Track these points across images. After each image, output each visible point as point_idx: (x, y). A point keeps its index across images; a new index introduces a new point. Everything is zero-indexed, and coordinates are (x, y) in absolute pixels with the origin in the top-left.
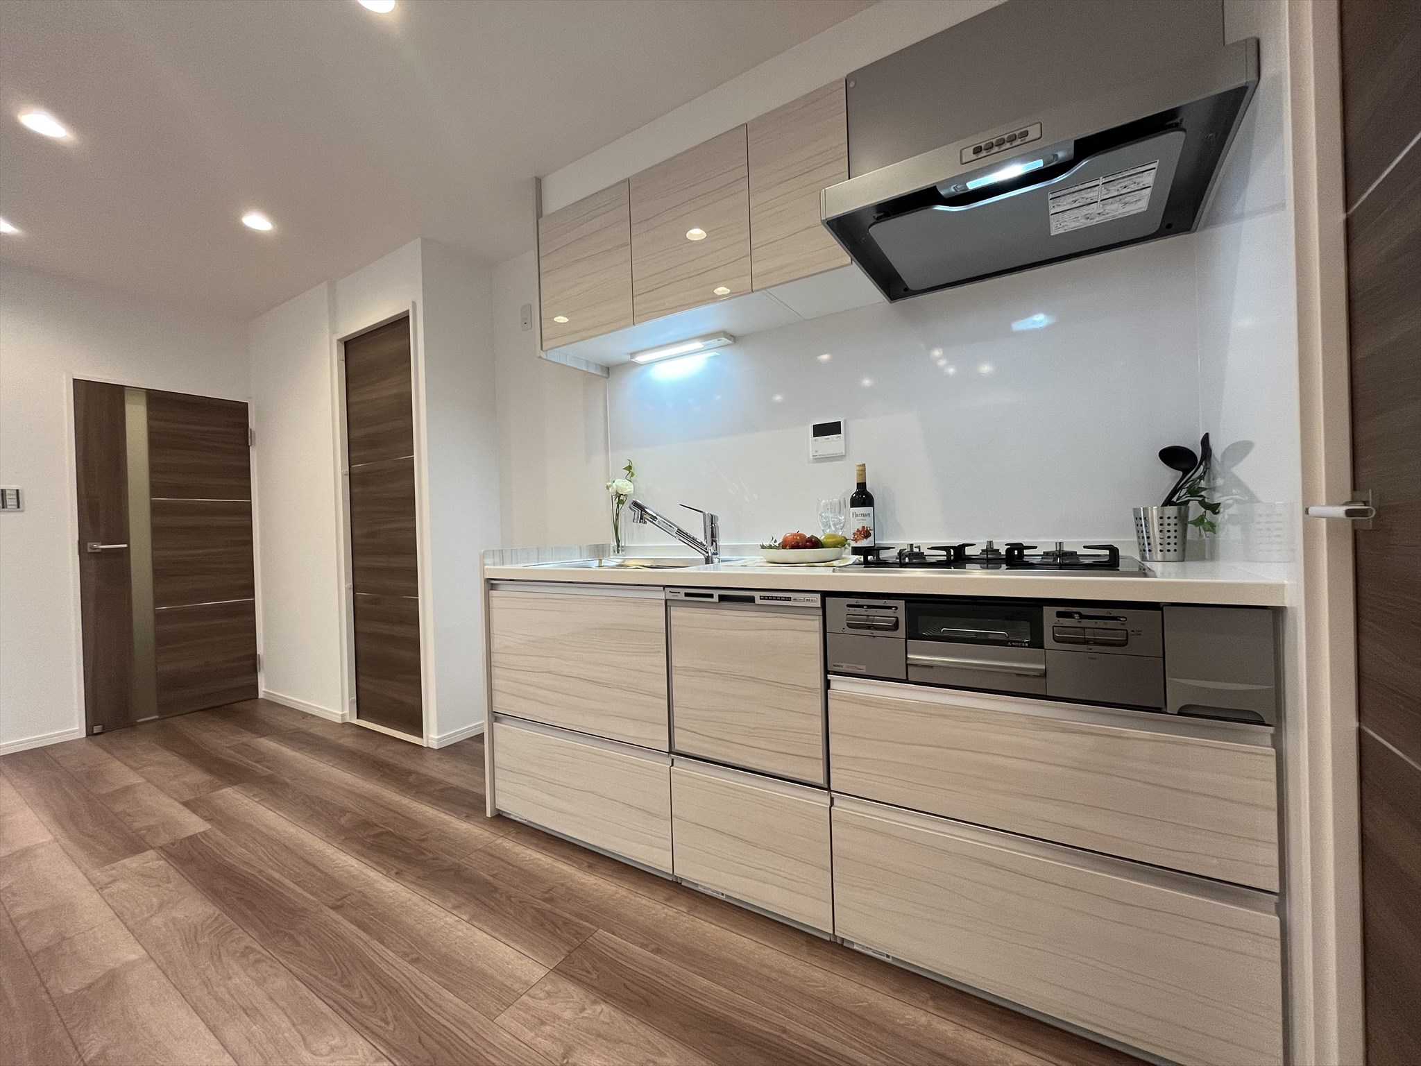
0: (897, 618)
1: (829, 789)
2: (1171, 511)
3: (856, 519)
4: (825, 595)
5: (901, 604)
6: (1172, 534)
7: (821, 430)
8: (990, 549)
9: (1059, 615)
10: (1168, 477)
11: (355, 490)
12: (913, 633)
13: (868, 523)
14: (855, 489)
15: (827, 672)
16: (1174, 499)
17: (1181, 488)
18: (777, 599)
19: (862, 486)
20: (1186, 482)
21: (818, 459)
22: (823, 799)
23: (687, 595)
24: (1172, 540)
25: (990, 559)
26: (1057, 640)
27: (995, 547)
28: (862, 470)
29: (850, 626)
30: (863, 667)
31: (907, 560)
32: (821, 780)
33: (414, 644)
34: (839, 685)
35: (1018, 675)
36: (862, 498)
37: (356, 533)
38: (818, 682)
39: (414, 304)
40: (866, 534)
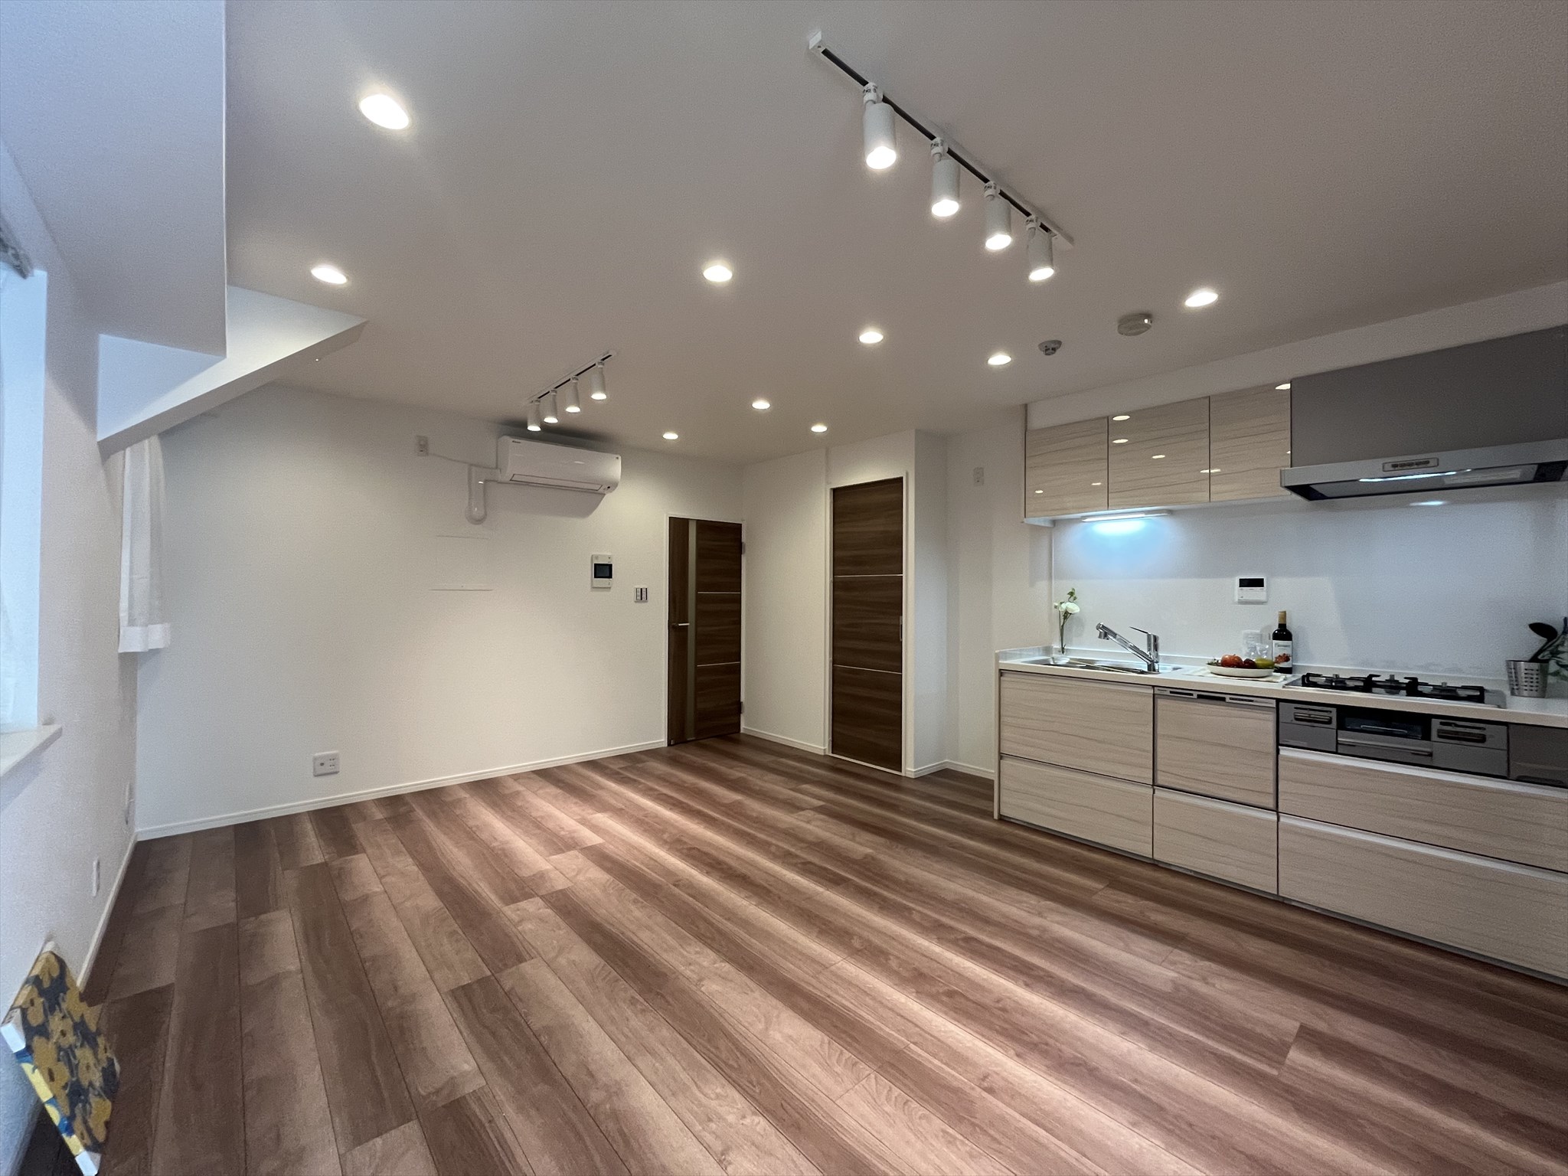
0: (1331, 718)
1: (1276, 810)
2: (1535, 666)
3: (1278, 648)
4: (1278, 701)
5: (1334, 710)
6: (1535, 680)
7: (1245, 583)
8: (1392, 680)
9: (1441, 723)
10: (1537, 641)
11: (836, 593)
12: (1341, 726)
13: (1288, 652)
14: (1277, 627)
15: (1278, 744)
16: (1539, 657)
17: (1545, 650)
18: (1242, 700)
19: (1282, 627)
20: (1550, 646)
21: (1241, 602)
22: (1273, 817)
23: (1171, 692)
24: (1535, 684)
25: (1393, 687)
26: (1439, 736)
27: (1396, 679)
28: (1284, 615)
29: (1297, 719)
30: (1305, 743)
31: (1334, 684)
32: (1272, 805)
33: (898, 706)
34: (1285, 752)
35: (1413, 753)
36: (1283, 633)
37: (837, 623)
38: (1273, 750)
39: (907, 474)
40: (1286, 659)
